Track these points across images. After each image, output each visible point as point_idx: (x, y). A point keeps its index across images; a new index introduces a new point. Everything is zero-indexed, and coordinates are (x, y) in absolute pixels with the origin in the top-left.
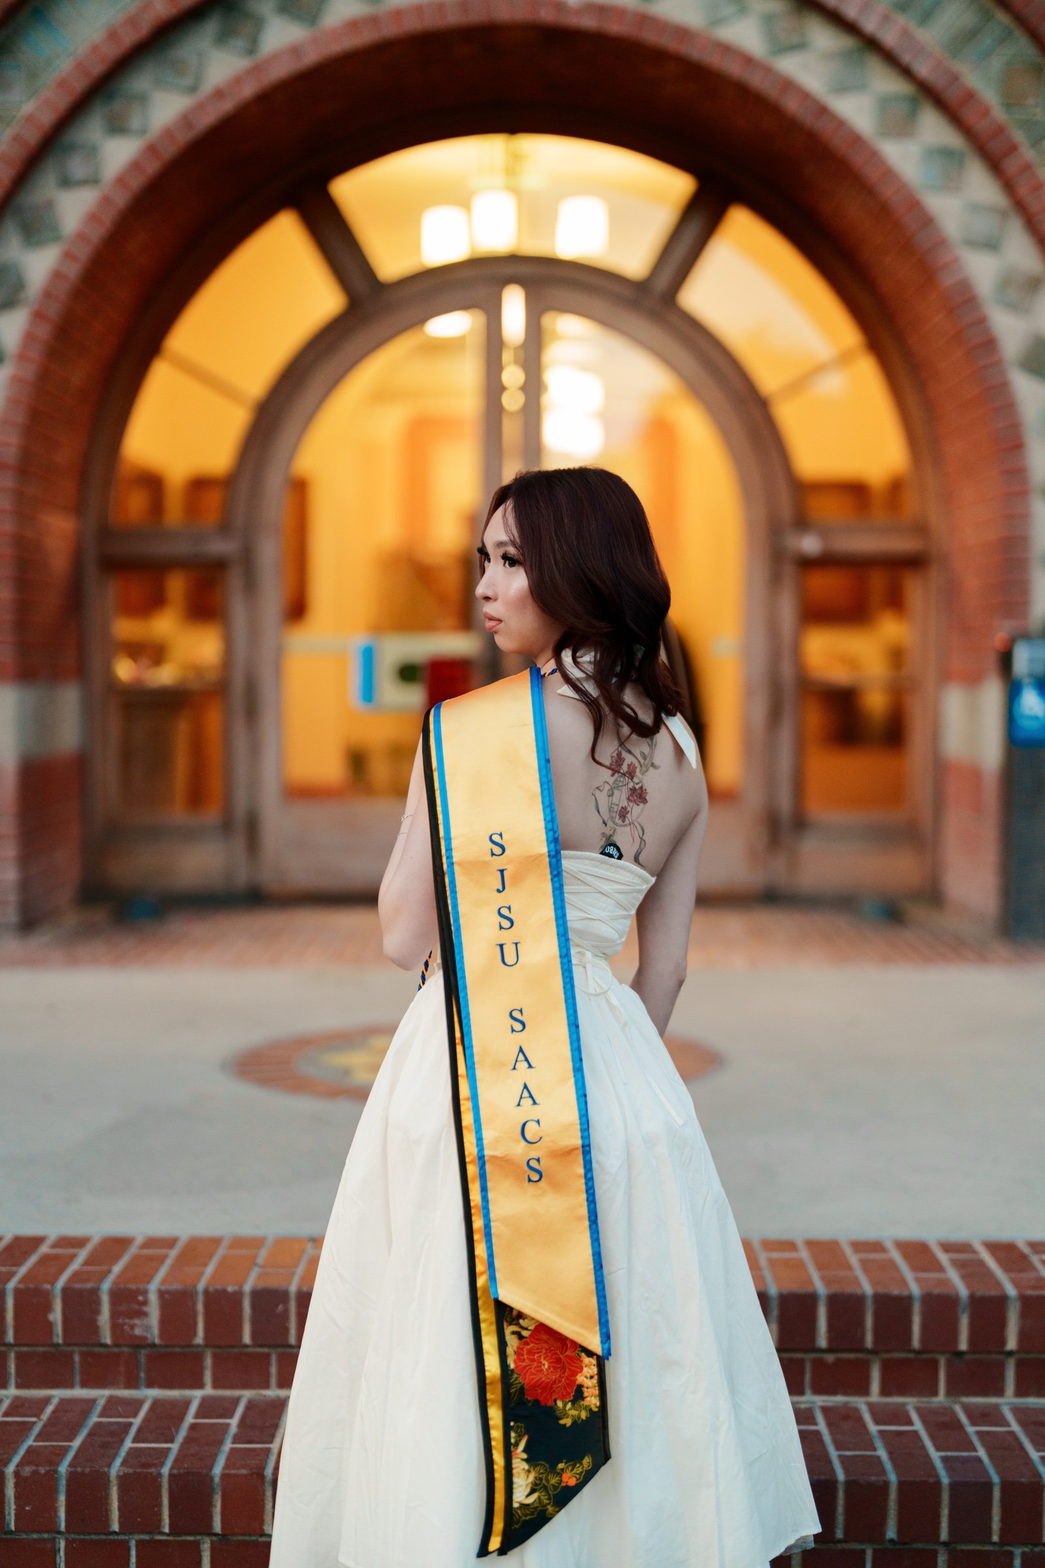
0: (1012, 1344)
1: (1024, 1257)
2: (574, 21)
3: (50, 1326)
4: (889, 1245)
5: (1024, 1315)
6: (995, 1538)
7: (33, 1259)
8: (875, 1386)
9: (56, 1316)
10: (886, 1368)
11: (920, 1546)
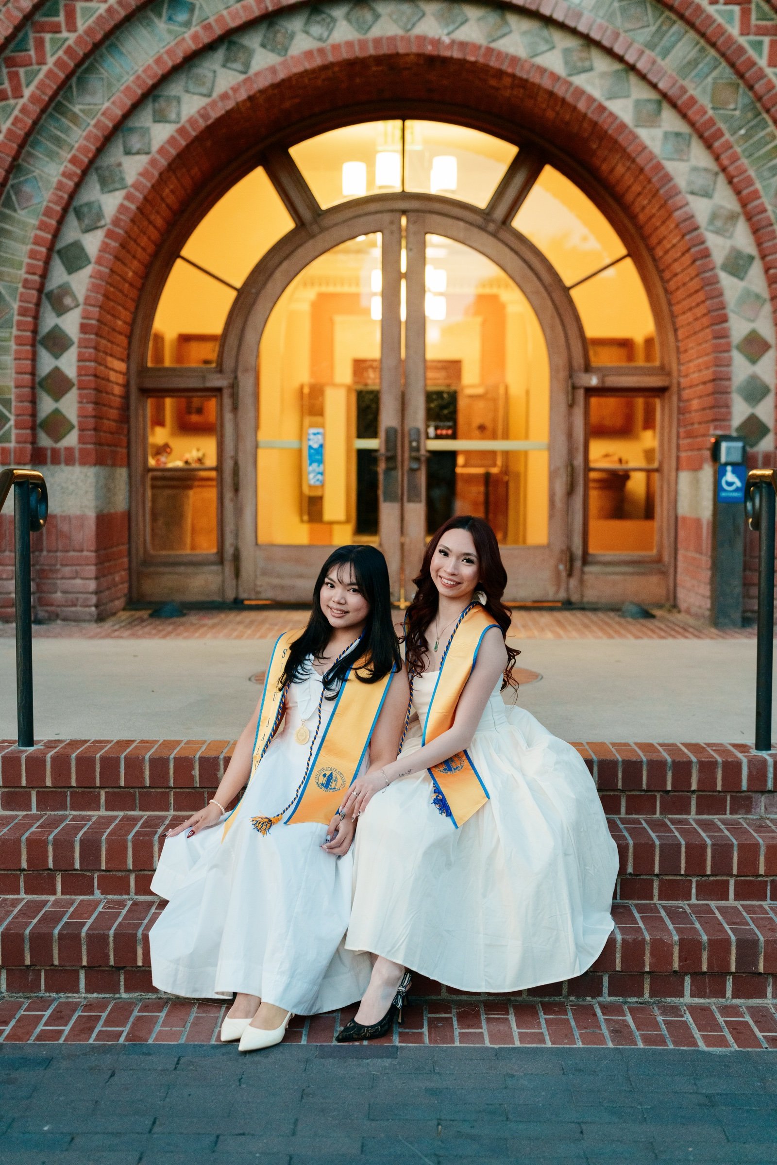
0: (694, 787)
1: (704, 748)
2: (447, 53)
3: (193, 777)
4: (632, 744)
5: (701, 771)
6: (683, 872)
7: (179, 748)
8: (623, 810)
9: (196, 772)
10: (629, 799)
11: (645, 877)
